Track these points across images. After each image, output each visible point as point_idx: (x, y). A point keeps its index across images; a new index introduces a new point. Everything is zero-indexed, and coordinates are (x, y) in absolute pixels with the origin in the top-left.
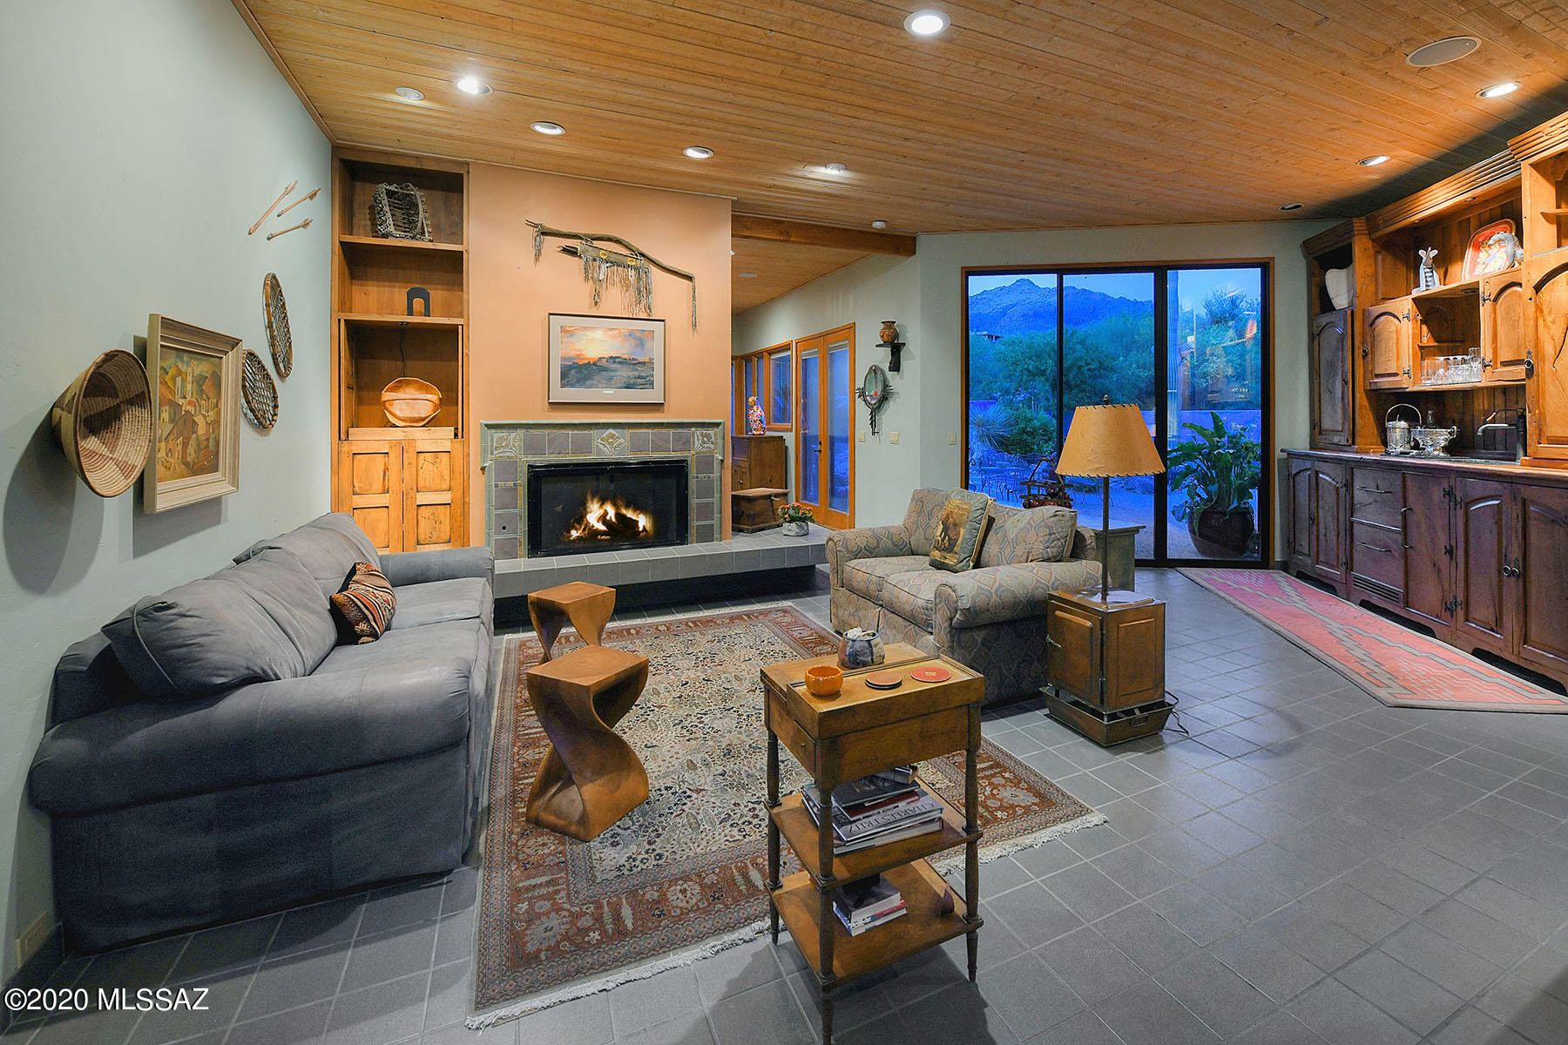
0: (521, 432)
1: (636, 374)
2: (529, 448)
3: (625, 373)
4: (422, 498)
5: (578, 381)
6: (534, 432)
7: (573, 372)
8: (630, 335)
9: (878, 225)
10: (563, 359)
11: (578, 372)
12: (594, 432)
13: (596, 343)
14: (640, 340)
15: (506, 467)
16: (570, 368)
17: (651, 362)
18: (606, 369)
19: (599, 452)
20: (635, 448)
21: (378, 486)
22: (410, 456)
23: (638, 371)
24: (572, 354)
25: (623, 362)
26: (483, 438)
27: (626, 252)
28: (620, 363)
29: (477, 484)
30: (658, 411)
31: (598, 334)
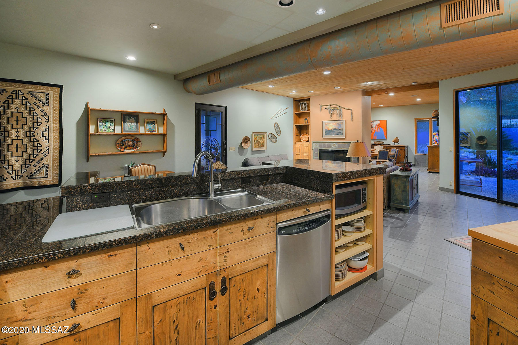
0: (318, 143)
1: (339, 132)
2: (320, 146)
3: (337, 132)
4: (304, 154)
5: (328, 134)
6: (320, 143)
7: (327, 132)
8: (338, 124)
9: (413, 84)
10: (325, 129)
11: (328, 132)
12: (331, 144)
13: (331, 126)
14: (340, 125)
15: (316, 149)
16: (326, 131)
17: (342, 129)
18: (333, 131)
19: (332, 148)
20: (339, 147)
21: (299, 151)
22: (303, 147)
23: (339, 131)
24: (327, 128)
25: (336, 129)
26: (313, 143)
27: (337, 107)
28: (336, 130)
29: (312, 152)
30: (344, 139)
31: (331, 124)
